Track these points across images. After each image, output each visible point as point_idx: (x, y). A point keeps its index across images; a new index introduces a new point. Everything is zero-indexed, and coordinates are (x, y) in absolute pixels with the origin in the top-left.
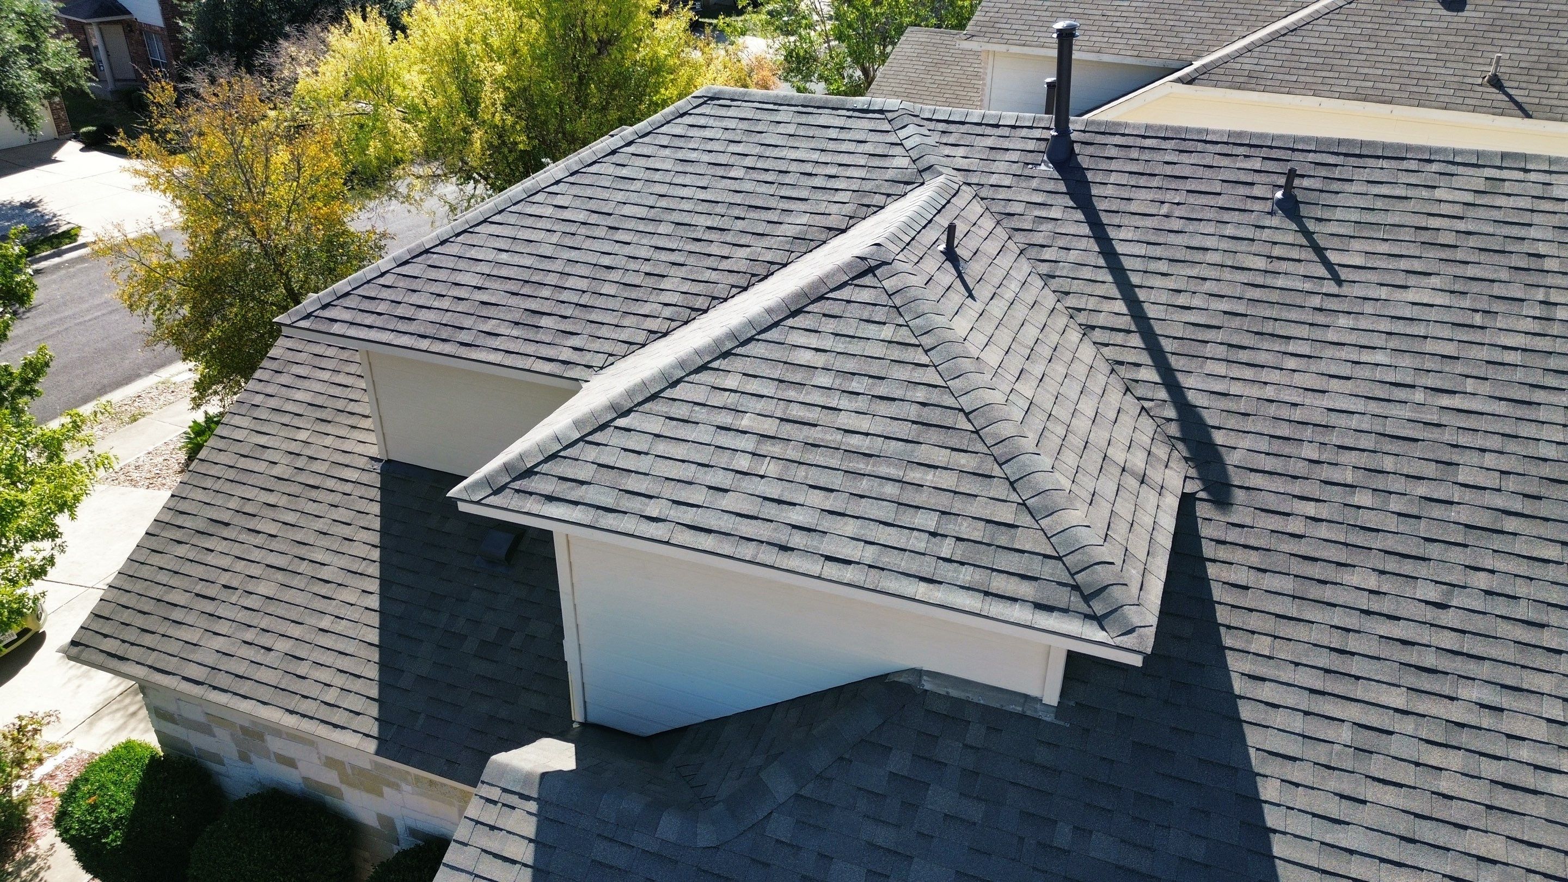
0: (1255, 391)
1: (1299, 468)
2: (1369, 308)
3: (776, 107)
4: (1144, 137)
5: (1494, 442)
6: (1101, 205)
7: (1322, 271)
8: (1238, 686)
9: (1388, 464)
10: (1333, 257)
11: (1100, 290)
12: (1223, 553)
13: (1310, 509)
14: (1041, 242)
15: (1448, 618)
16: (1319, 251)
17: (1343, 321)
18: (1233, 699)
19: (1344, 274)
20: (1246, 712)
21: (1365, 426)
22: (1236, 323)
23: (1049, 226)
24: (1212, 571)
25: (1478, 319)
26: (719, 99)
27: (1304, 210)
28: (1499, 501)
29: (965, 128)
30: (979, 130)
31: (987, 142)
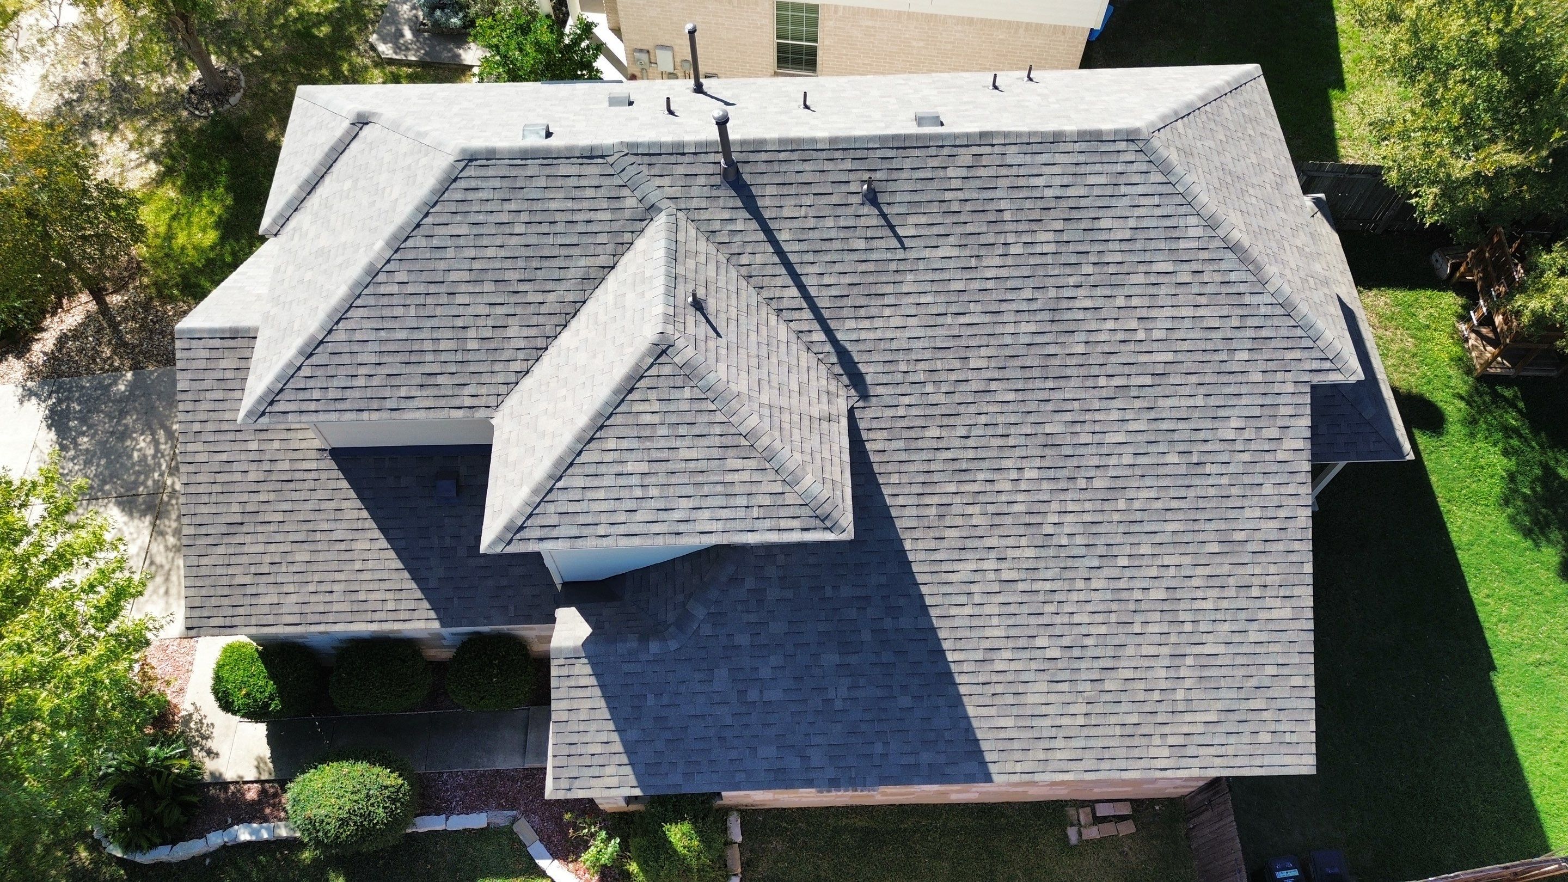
0: (871, 335)
1: (899, 378)
2: (921, 265)
3: (523, 162)
4: (779, 151)
5: (984, 341)
6: (767, 214)
7: (894, 243)
8: (889, 501)
9: (939, 365)
10: (901, 231)
11: (779, 281)
12: (872, 435)
13: (907, 400)
14: (737, 251)
15: (971, 442)
16: (892, 227)
17: (910, 277)
18: (887, 508)
19: (907, 242)
20: (894, 513)
21: (926, 345)
22: (856, 290)
23: (737, 238)
24: (868, 446)
25: (973, 262)
26: (476, 160)
27: (882, 198)
28: (989, 375)
29: (663, 159)
30: (673, 159)
31: (681, 170)
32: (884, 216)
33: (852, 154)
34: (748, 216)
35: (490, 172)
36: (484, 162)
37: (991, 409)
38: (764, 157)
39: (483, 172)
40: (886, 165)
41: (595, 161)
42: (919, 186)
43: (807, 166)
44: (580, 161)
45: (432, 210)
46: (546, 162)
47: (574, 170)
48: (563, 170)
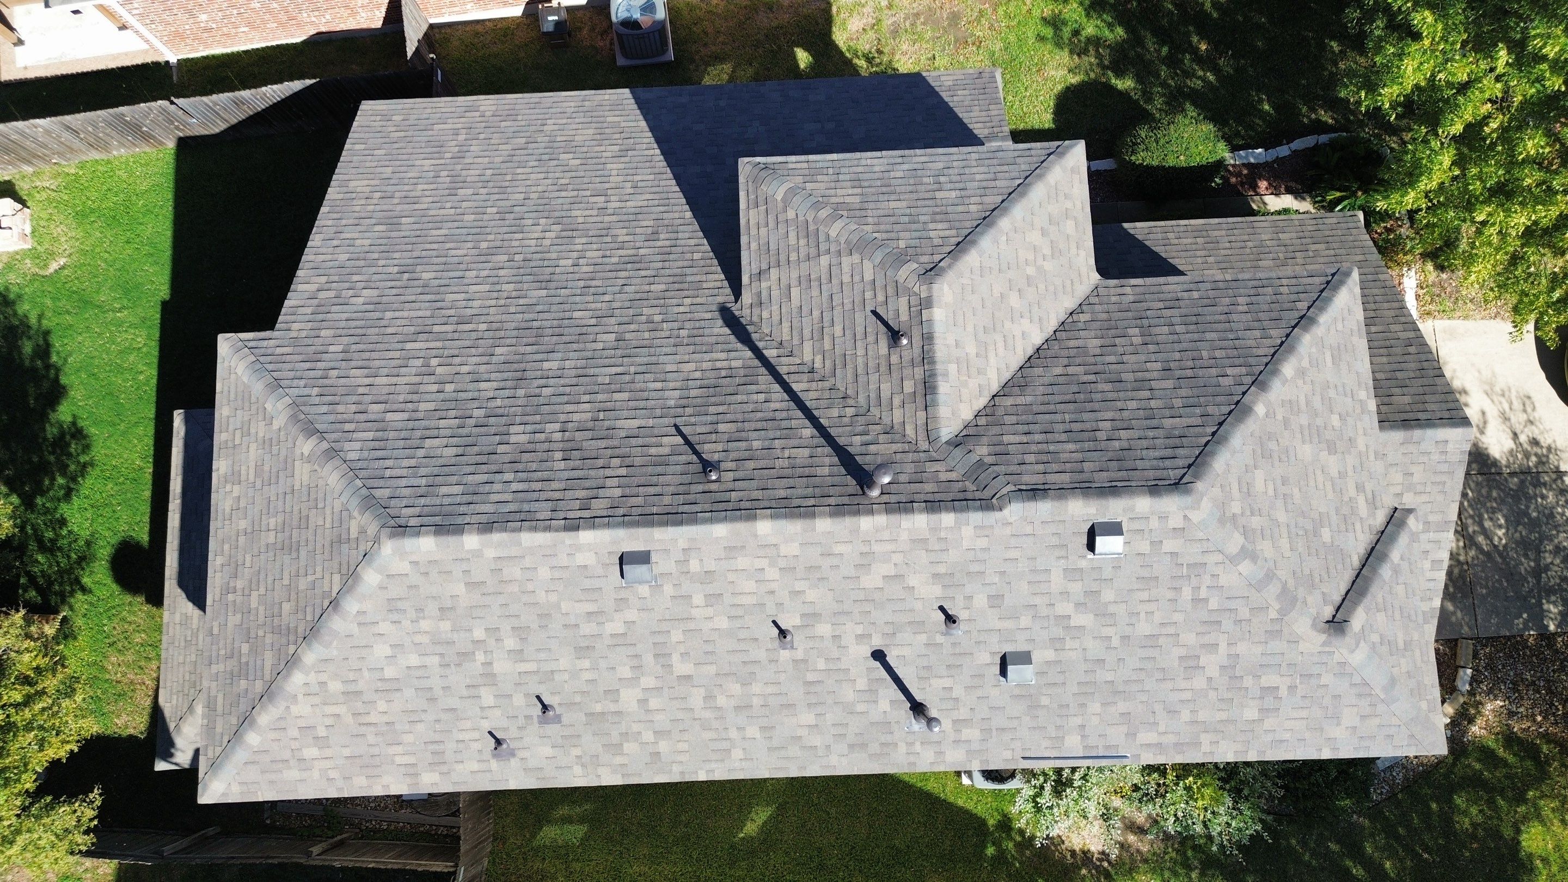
0: (714, 356)
1: (687, 325)
2: (658, 413)
4: (814, 506)
5: (598, 354)
6: (828, 450)
7: (685, 430)
8: (705, 241)
9: (647, 335)
10: (679, 440)
11: (813, 395)
12: (719, 284)
13: (681, 309)
15: (621, 282)
16: (687, 442)
17: (672, 403)
18: (706, 236)
19: (673, 431)
20: (701, 234)
21: (658, 349)
22: (730, 390)
23: (859, 429)
24: (722, 277)
25: (601, 415)
26: (1170, 485)
27: (699, 467)
28: (597, 329)
29: (950, 496)
30: (938, 497)
31: (929, 487)
32: (695, 452)
33: (730, 506)
34: (849, 449)
35: (1151, 474)
36: (1160, 483)
37: (599, 305)
38: (832, 501)
39: (1159, 474)
40: (691, 498)
41: (1029, 487)
42: (655, 479)
43: (782, 493)
44: (1047, 487)
45: (1210, 438)
46: (1087, 485)
47: (1051, 478)
48: (1066, 478)
